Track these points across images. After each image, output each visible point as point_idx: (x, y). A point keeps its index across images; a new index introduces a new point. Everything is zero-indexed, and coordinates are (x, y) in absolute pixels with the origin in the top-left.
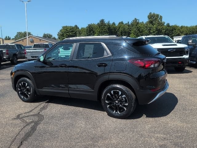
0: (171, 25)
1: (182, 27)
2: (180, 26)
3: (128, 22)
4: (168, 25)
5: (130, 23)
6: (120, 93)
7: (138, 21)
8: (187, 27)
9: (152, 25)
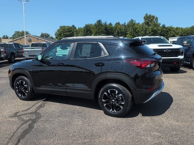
0: (166, 26)
2: (176, 27)
3: (125, 23)
4: (164, 26)
5: (126, 24)
6: (117, 92)
7: (134, 22)
8: (182, 29)
9: (148, 26)
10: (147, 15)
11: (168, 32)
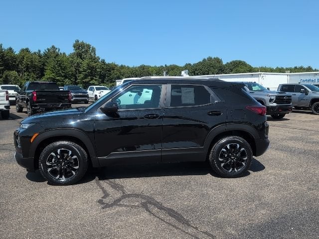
0: (107, 62)
1: (122, 66)
2: (120, 65)
3: (39, 51)
4: (103, 61)
5: (42, 52)
7: (57, 50)
8: (128, 68)
9: (82, 59)
10: (77, 41)
11: (109, 71)
